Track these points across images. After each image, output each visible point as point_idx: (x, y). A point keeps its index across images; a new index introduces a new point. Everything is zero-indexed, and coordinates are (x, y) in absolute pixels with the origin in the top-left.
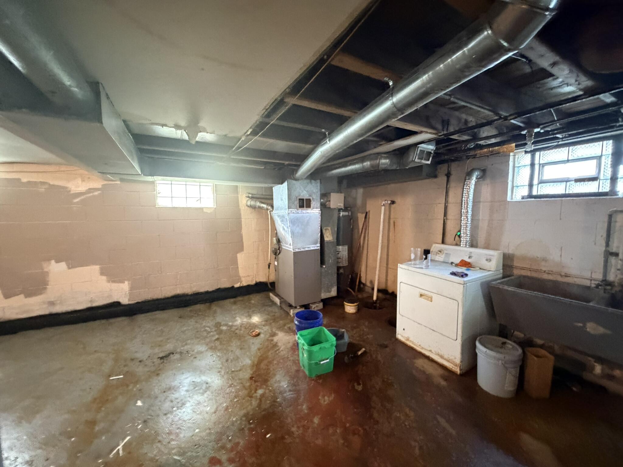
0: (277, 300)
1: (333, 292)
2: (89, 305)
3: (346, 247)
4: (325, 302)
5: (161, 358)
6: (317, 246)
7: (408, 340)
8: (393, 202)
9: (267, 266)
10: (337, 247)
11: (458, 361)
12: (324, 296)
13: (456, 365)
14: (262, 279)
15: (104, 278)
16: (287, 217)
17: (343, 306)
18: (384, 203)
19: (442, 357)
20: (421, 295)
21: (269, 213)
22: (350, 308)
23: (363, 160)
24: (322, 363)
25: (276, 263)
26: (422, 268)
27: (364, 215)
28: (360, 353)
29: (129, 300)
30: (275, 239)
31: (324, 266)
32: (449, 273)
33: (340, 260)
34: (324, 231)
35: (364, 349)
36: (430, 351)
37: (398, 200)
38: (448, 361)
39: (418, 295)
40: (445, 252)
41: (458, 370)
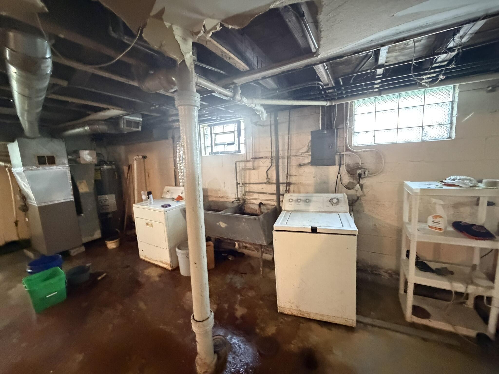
0: (30, 254)
1: (97, 235)
3: (114, 196)
4: (88, 245)
6: (71, 198)
7: (146, 257)
8: (144, 157)
9: (14, 225)
10: (99, 196)
11: (169, 262)
12: (85, 240)
13: (168, 265)
14: (15, 238)
16: (23, 174)
17: (105, 245)
18: (135, 157)
19: (162, 262)
20: (147, 224)
21: (7, 170)
22: (111, 245)
23: (83, 125)
24: (47, 297)
25: (27, 220)
26: (147, 205)
27: (127, 167)
28: (100, 278)
30: (18, 196)
31: (82, 215)
32: (161, 206)
33: (108, 206)
34: (78, 184)
35: (105, 274)
36: (157, 261)
37: (148, 155)
38: (165, 264)
39: (146, 224)
40: (171, 191)
41: (169, 268)
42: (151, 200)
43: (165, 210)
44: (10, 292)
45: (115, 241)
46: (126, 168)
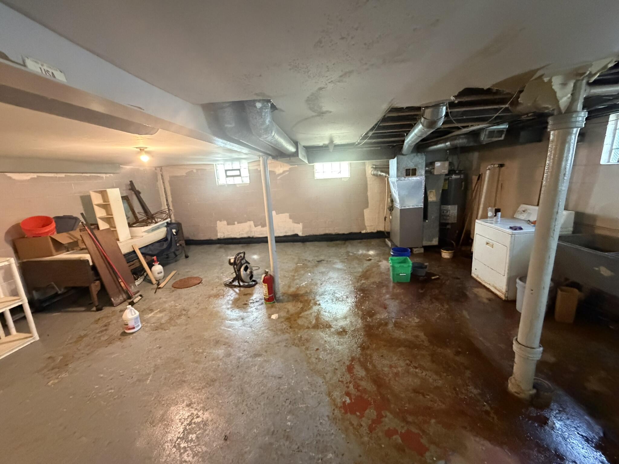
0: (389, 243)
1: (435, 242)
2: (285, 234)
3: (456, 207)
4: (427, 248)
5: (318, 261)
6: (421, 205)
7: (478, 277)
8: (501, 166)
9: (384, 219)
10: (442, 206)
11: (504, 291)
12: (426, 243)
13: (503, 294)
14: (382, 229)
15: (291, 220)
16: (396, 183)
17: (440, 254)
18: (489, 167)
19: (496, 288)
20: (487, 243)
21: (386, 180)
22: (446, 255)
23: (445, 141)
24: (400, 274)
25: (391, 217)
26: (492, 223)
27: (477, 177)
28: (433, 278)
29: (302, 234)
30: (389, 199)
31: (427, 221)
32: (509, 227)
33: (449, 217)
34: (428, 193)
35: (438, 277)
36: (490, 284)
37: (507, 163)
38: (499, 291)
39: (486, 243)
40: (529, 211)
41: (503, 297)
42: (497, 218)
43: (512, 232)
44: (380, 263)
45: (450, 252)
46: (475, 178)
